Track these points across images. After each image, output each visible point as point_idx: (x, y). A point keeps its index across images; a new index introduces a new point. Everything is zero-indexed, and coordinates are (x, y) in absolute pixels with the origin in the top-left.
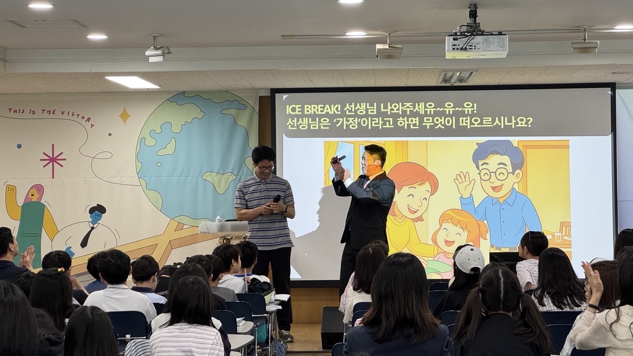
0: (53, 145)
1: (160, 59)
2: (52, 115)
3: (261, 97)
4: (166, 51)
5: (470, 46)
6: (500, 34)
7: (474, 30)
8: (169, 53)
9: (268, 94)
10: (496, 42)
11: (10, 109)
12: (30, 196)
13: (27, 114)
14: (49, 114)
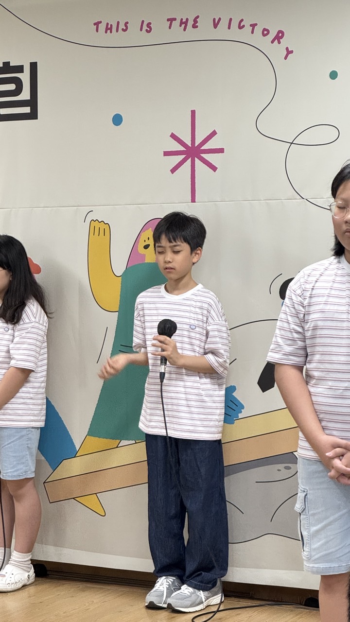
0: (193, 113)
2: (190, 32)
11: (97, 24)
12: (141, 250)
13: (135, 35)
14: (185, 30)
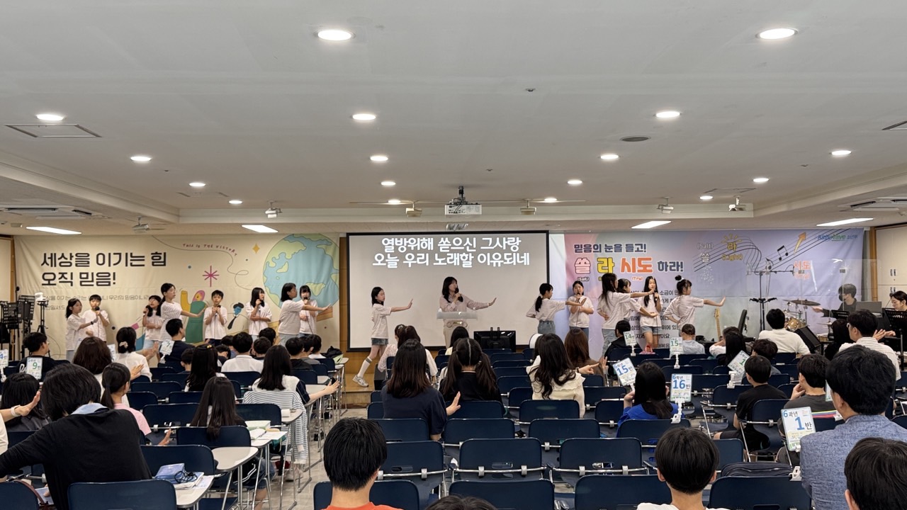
0: (211, 266)
1: (275, 215)
2: (210, 248)
3: (341, 238)
4: (279, 212)
5: (460, 211)
6: (477, 204)
7: (461, 202)
8: (280, 212)
9: (345, 236)
10: (474, 209)
11: (184, 245)
12: (196, 298)
13: (195, 248)
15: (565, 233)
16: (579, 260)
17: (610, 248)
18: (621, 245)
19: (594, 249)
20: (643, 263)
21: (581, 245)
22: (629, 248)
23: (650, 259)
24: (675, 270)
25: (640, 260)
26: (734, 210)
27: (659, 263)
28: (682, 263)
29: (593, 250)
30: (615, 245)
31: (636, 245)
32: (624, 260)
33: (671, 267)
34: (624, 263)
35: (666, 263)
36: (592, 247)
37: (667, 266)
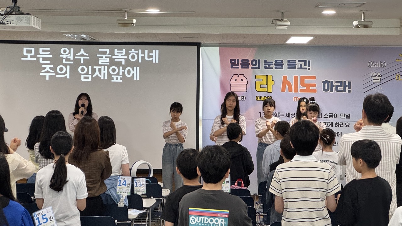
5: (7, 22)
6: (28, 14)
10: (24, 20)
15: (220, 46)
16: (235, 77)
17: (271, 64)
18: (282, 61)
19: (252, 64)
20: (306, 81)
21: (238, 60)
22: (292, 65)
23: (314, 78)
24: (341, 91)
25: (303, 78)
26: (357, 26)
27: (324, 83)
28: (349, 83)
29: (251, 66)
30: (276, 61)
31: (299, 61)
32: (285, 78)
33: (337, 87)
34: (285, 82)
35: (332, 82)
36: (250, 62)
37: (333, 86)
